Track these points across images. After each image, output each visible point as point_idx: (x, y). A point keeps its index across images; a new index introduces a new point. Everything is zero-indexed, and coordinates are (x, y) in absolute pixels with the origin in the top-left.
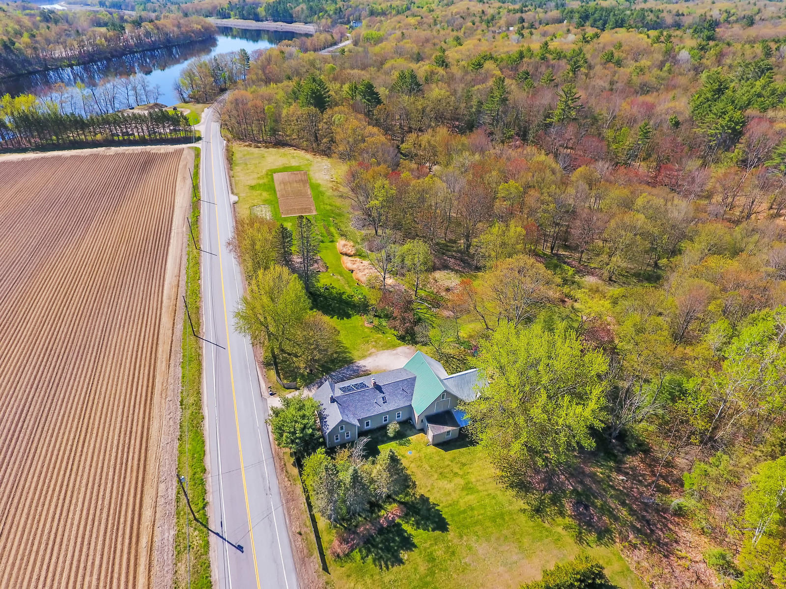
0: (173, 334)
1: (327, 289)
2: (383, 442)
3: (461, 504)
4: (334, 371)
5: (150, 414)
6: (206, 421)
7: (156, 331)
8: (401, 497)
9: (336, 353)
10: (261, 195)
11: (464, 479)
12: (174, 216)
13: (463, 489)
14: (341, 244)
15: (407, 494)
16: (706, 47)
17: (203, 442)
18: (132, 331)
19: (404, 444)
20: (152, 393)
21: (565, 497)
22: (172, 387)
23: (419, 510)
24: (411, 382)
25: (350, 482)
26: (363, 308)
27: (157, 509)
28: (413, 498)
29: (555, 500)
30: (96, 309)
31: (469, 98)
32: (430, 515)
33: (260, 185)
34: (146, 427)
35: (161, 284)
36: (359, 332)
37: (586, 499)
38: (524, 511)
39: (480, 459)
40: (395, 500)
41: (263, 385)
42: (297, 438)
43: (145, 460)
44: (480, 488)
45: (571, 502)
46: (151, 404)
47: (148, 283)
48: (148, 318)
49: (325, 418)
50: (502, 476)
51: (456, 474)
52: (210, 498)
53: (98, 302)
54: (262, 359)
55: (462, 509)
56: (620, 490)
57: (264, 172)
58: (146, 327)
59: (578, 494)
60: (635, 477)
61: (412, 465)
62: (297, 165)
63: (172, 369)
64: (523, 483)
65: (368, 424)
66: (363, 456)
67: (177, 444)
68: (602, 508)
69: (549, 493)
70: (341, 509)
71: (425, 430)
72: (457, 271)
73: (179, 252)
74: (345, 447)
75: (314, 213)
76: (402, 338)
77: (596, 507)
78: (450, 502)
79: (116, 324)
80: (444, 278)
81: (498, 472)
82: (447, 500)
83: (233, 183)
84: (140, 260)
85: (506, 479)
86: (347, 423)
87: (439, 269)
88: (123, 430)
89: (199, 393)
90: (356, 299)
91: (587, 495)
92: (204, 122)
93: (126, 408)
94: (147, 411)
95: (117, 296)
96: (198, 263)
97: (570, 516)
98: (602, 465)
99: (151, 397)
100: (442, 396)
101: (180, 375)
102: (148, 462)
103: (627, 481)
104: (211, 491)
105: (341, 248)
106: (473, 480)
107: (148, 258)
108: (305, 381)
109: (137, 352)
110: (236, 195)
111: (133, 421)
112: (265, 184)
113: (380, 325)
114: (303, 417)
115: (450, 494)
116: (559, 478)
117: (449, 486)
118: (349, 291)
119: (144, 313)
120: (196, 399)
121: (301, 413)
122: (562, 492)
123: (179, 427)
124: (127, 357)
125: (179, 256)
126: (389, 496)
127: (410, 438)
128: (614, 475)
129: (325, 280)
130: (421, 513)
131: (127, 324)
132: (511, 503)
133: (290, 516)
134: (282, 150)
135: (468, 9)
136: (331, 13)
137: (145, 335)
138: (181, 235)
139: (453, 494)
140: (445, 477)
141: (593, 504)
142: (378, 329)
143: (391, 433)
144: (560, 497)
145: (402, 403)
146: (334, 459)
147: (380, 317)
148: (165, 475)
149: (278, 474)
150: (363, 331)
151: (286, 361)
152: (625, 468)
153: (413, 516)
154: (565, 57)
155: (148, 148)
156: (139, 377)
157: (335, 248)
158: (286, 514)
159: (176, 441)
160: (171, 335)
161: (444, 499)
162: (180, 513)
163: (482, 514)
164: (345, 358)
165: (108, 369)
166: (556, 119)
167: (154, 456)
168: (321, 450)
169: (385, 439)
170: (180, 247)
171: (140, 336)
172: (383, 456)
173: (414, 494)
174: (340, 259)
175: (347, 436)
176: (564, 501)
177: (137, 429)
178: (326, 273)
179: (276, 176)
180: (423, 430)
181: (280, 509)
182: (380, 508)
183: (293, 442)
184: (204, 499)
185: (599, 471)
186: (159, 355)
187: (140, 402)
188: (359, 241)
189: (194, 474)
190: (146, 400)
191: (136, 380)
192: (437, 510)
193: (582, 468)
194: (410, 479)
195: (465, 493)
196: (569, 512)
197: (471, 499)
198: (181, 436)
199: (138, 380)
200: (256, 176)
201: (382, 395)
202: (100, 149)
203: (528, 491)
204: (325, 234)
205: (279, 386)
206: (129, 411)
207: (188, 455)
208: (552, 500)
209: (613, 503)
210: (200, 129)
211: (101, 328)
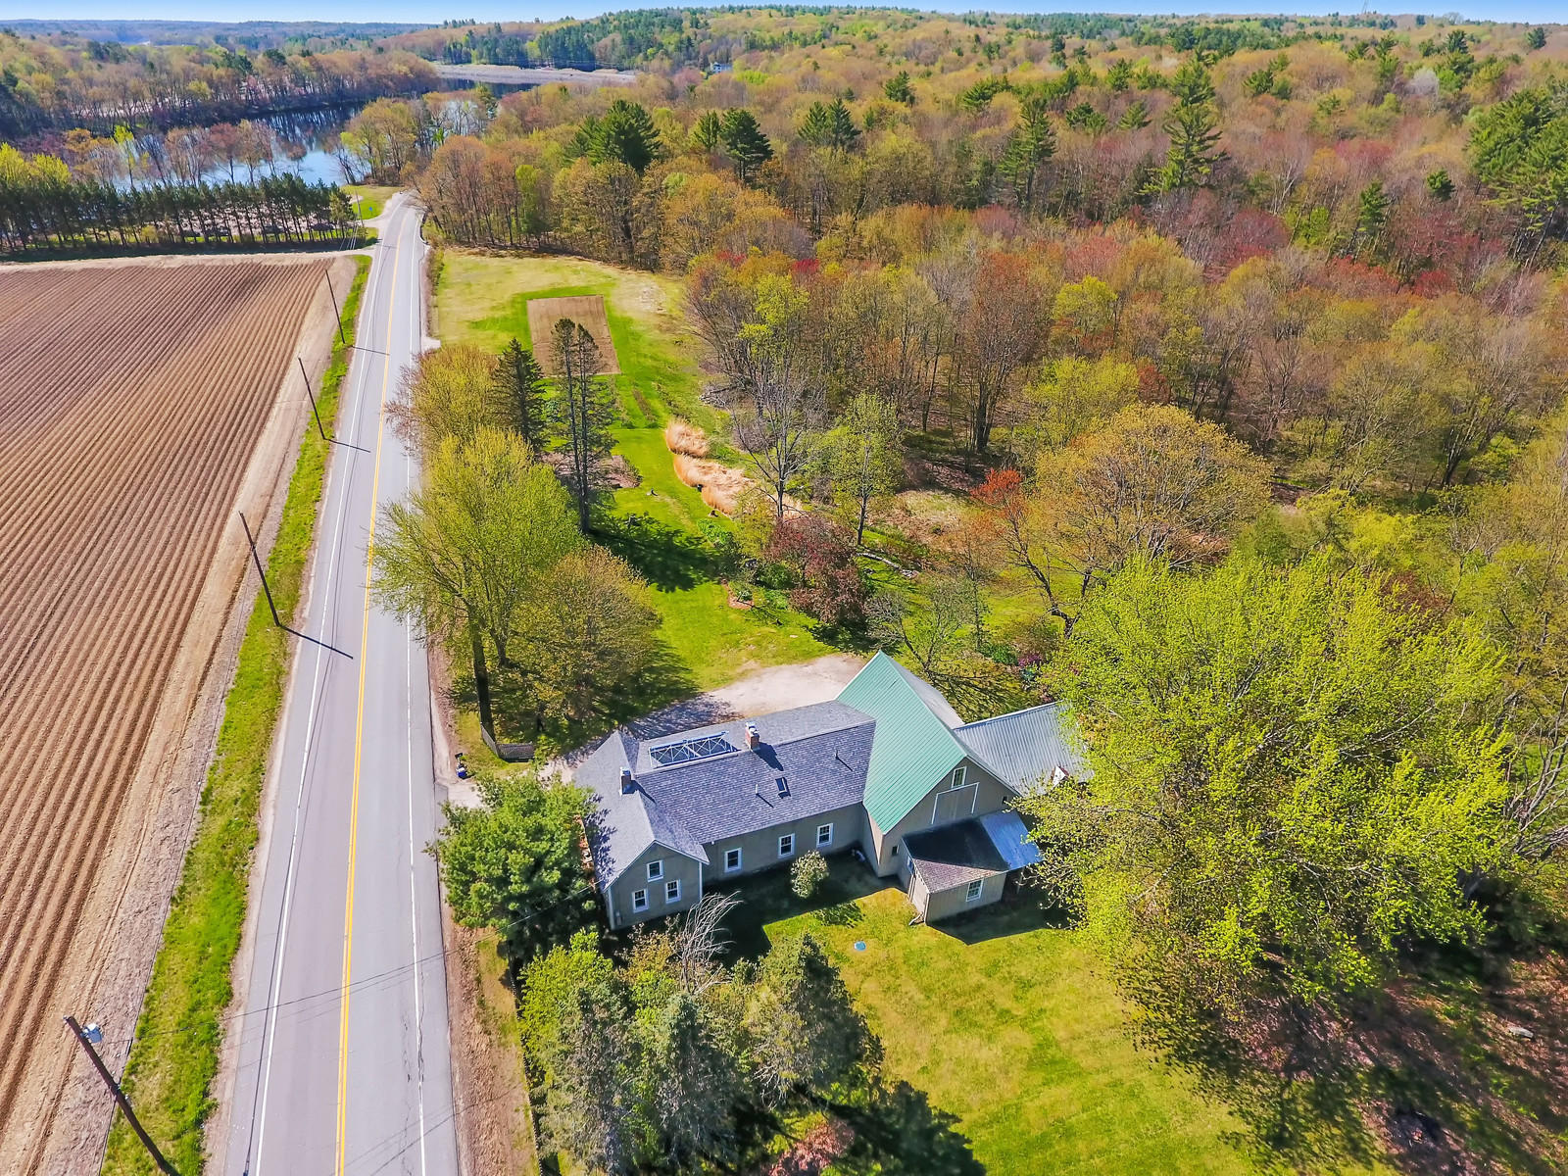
0: (224, 624)
1: (634, 522)
2: (780, 914)
3: (1032, 1117)
4: (643, 716)
5: (109, 826)
6: (265, 846)
7: (182, 617)
8: (837, 1091)
9: (651, 670)
10: (494, 337)
11: (1032, 1031)
12: (287, 377)
13: (1030, 1066)
14: (674, 431)
15: (855, 1081)
16: (1469, 66)
17: (242, 909)
18: (118, 617)
19: (841, 921)
20: (130, 769)
21: (1356, 1092)
22: (188, 754)
23: (897, 1134)
24: (862, 737)
25: (669, 1049)
26: (724, 565)
27: (57, 1122)
28: (876, 1094)
29: (1327, 1104)
30: (43, 564)
31: (965, 155)
32: (933, 1154)
33: (494, 321)
34: (88, 862)
35: (222, 512)
36: (714, 620)
37: (1424, 1101)
38: (1235, 1140)
39: (1073, 967)
40: (818, 1103)
41: (443, 750)
42: (510, 898)
43: (59, 963)
44: (1086, 1062)
45: (1378, 1109)
46: (119, 799)
47: (191, 511)
48: (168, 586)
49: (606, 839)
50: (1149, 1023)
51: (1005, 1016)
52: (224, 1090)
53: (52, 551)
54: (448, 684)
55: (1035, 1133)
56: (1520, 1071)
57: (507, 297)
58: (159, 606)
59: (1394, 1082)
60: (1554, 1026)
61: (869, 986)
62: (583, 284)
63: (201, 707)
64: (1216, 1044)
65: (733, 861)
66: (716, 957)
67: (163, 913)
68: (1481, 1132)
69: (1303, 1082)
70: (641, 1136)
71: (904, 879)
72: (957, 493)
73: (282, 445)
74: (662, 929)
75: (615, 372)
76: (828, 636)
77: (1460, 1128)
78: (993, 1108)
79: (83, 599)
80: (927, 506)
81: (1136, 1011)
82: (985, 1103)
83: (435, 318)
84: (184, 462)
85: (1163, 1033)
86: (672, 855)
87: (915, 488)
88: (18, 871)
89: (259, 771)
90: (708, 546)
91: (1421, 1087)
92: (388, 216)
93: (46, 811)
94: (105, 817)
95: (104, 537)
96: (321, 468)
97: (1388, 1160)
98: (1447, 990)
99: (126, 780)
100: (956, 774)
101: (220, 724)
102: (66, 970)
103: (1533, 1040)
104: (234, 1063)
105: (675, 439)
106: (1061, 1034)
107: (203, 458)
108: (560, 740)
109: (119, 665)
110: (437, 338)
111: (55, 844)
112: (505, 318)
113: (771, 603)
114: (538, 833)
115: (991, 1081)
116: (1324, 1031)
117: (988, 1055)
118: (689, 528)
119: (161, 575)
120: (246, 785)
121: (530, 822)
122: (1342, 1077)
123: (183, 862)
124: (87, 677)
125: (279, 453)
126: (799, 1089)
127: (858, 902)
128: (1489, 1020)
129: (631, 505)
130: (904, 1145)
131: (110, 601)
132: (1189, 1115)
133: (475, 1153)
134: (551, 261)
135: (947, 32)
136: (671, 48)
137: (150, 626)
138: (293, 413)
139: (1000, 1081)
140: (974, 1024)
141: (1449, 1116)
142: (764, 614)
143: (801, 887)
144: (1339, 1093)
145: (837, 799)
146: (625, 964)
147: (768, 586)
148: (108, 1010)
149: (454, 1010)
150: (725, 620)
151: (514, 691)
152: (1518, 999)
153: (876, 1157)
154: (1166, 86)
155: (258, 258)
156: (105, 728)
157: (661, 439)
158: (464, 1146)
159: (164, 904)
160: (218, 626)
161: (973, 1099)
162: (120, 1141)
163: (1100, 1152)
164: (676, 682)
165: (30, 706)
166: (1165, 183)
167: (89, 951)
168: (585, 937)
169: (786, 904)
170: (287, 435)
171: (136, 627)
172: (781, 957)
173: (877, 1080)
174: (671, 462)
175: (673, 894)
176: (1356, 1107)
177: (61, 869)
178: (636, 491)
179: (532, 305)
180: (896, 880)
181: (447, 1128)
182: (772, 1126)
183: (500, 910)
184: (206, 1094)
185: (1439, 1007)
186: (175, 675)
187: (90, 796)
188: (718, 429)
189: (193, 1010)
190: (108, 789)
191: (95, 735)
192: (955, 1136)
193: (1388, 996)
194: (865, 1029)
195: (1038, 1077)
196: (1380, 1146)
197: (1059, 1098)
198: (182, 889)
199: (102, 735)
200: (487, 304)
201: (777, 773)
202: (149, 258)
203: (1237, 1074)
204: (638, 411)
205: (487, 754)
206: (52, 817)
207: (192, 947)
208: (1317, 1105)
209: (1512, 1115)
210: (378, 225)
211: (40, 608)
